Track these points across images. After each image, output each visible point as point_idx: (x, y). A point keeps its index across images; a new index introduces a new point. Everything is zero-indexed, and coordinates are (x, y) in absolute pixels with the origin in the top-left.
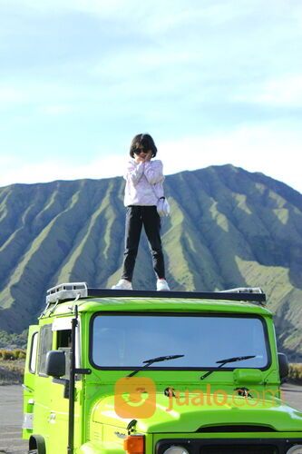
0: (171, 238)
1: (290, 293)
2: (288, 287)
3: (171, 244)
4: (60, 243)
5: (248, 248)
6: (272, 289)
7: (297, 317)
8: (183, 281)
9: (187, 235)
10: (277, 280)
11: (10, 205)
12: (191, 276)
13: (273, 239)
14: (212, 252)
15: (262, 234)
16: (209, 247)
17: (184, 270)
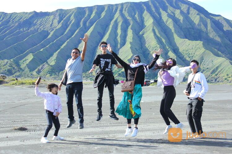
0: (148, 29)
1: (204, 52)
2: (203, 50)
3: (148, 32)
4: (99, 33)
5: (182, 33)
6: (196, 51)
7: (208, 62)
8: (155, 48)
9: (155, 28)
10: (197, 46)
11: (76, 17)
12: (158, 46)
13: (193, 29)
14: (166, 35)
15: (188, 27)
16: (165, 33)
17: (155, 43)
